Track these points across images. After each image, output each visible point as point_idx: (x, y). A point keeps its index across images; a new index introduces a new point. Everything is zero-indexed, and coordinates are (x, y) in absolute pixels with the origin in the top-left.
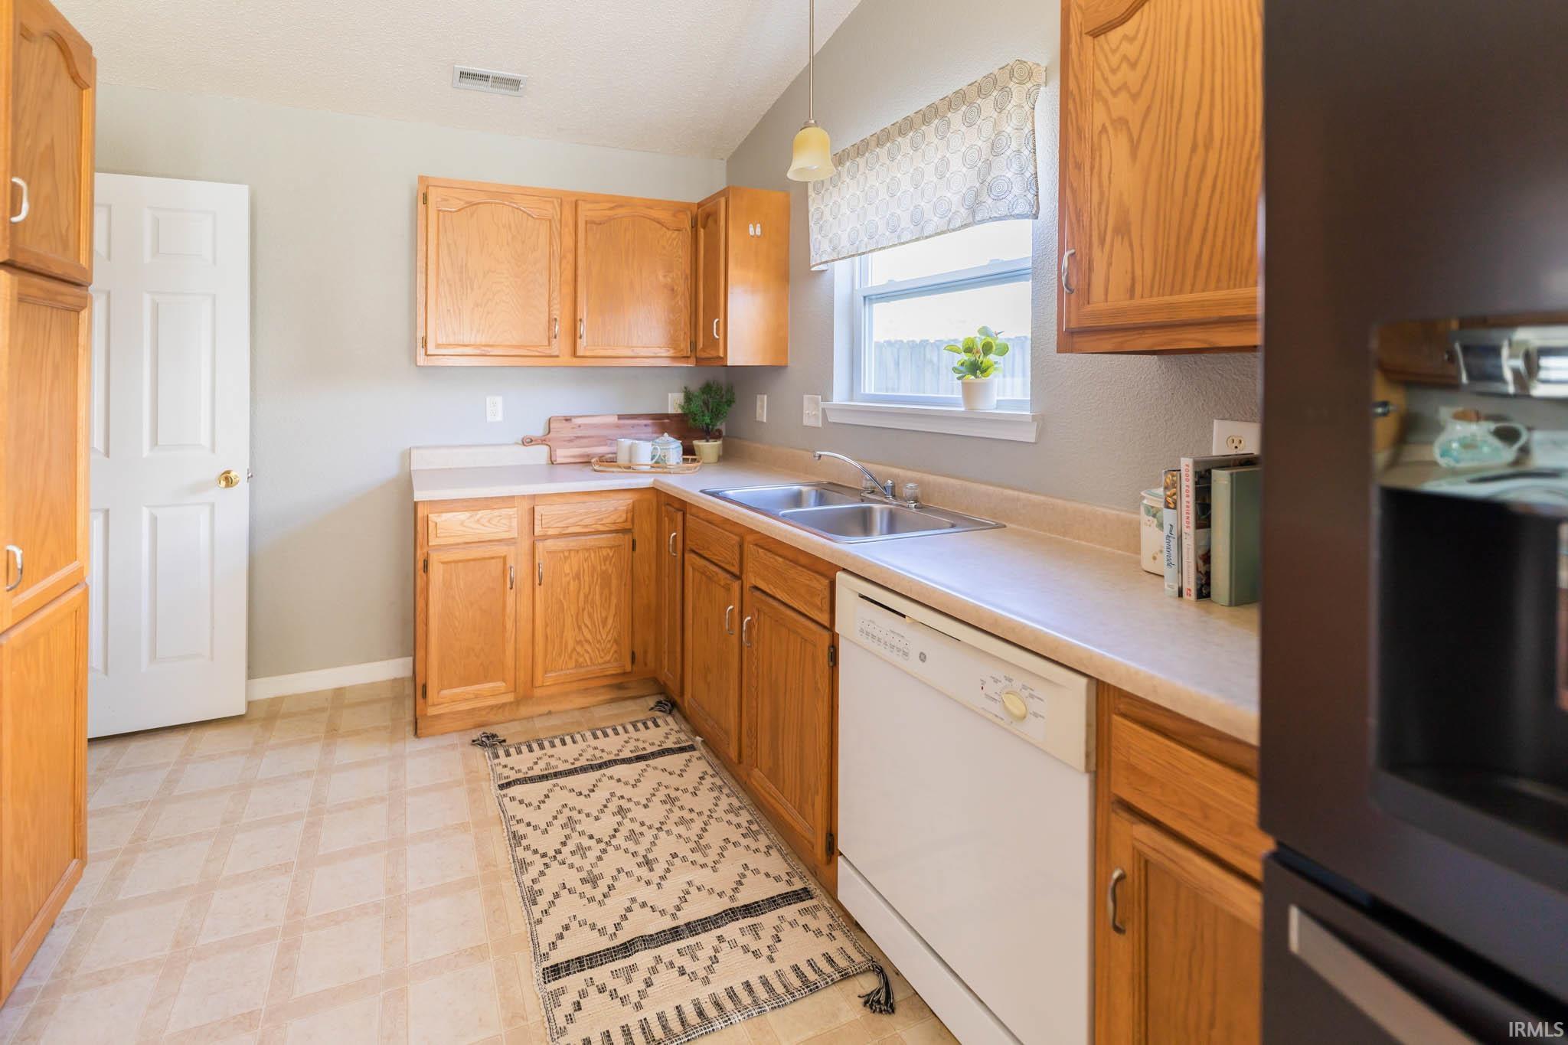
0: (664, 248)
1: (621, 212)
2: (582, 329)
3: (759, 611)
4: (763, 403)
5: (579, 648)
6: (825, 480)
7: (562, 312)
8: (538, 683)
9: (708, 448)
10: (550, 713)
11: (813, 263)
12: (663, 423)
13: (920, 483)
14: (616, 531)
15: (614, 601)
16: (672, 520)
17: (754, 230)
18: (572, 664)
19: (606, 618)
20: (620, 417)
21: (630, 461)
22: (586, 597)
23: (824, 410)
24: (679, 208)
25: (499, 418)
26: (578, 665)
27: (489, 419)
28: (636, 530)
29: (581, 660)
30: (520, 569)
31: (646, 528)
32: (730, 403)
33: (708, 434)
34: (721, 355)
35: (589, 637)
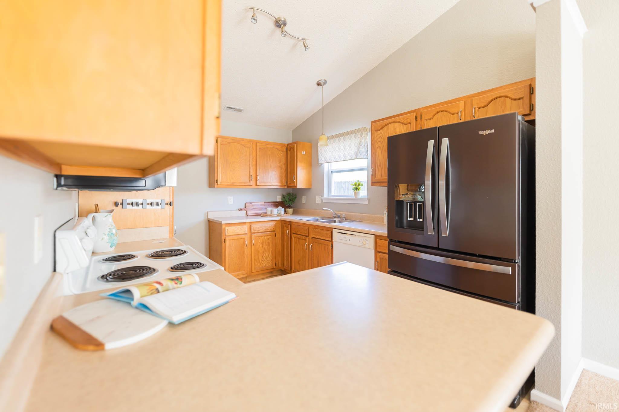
0: (279, 156)
1: (267, 146)
2: (259, 178)
3: (314, 242)
4: (304, 198)
5: (262, 262)
7: (253, 173)
8: (253, 271)
9: (290, 210)
10: (254, 280)
11: (319, 163)
12: (278, 204)
13: (345, 215)
14: (271, 231)
15: (271, 250)
16: (287, 227)
17: (304, 153)
18: (261, 266)
19: (269, 254)
20: (265, 202)
21: (271, 214)
22: (264, 248)
23: (322, 199)
24: (283, 145)
25: (232, 203)
26: (262, 267)
27: (229, 203)
28: (276, 231)
29: (263, 265)
30: (248, 241)
31: (279, 231)
32: (296, 198)
33: (290, 207)
34: (296, 185)
35: (265, 259)
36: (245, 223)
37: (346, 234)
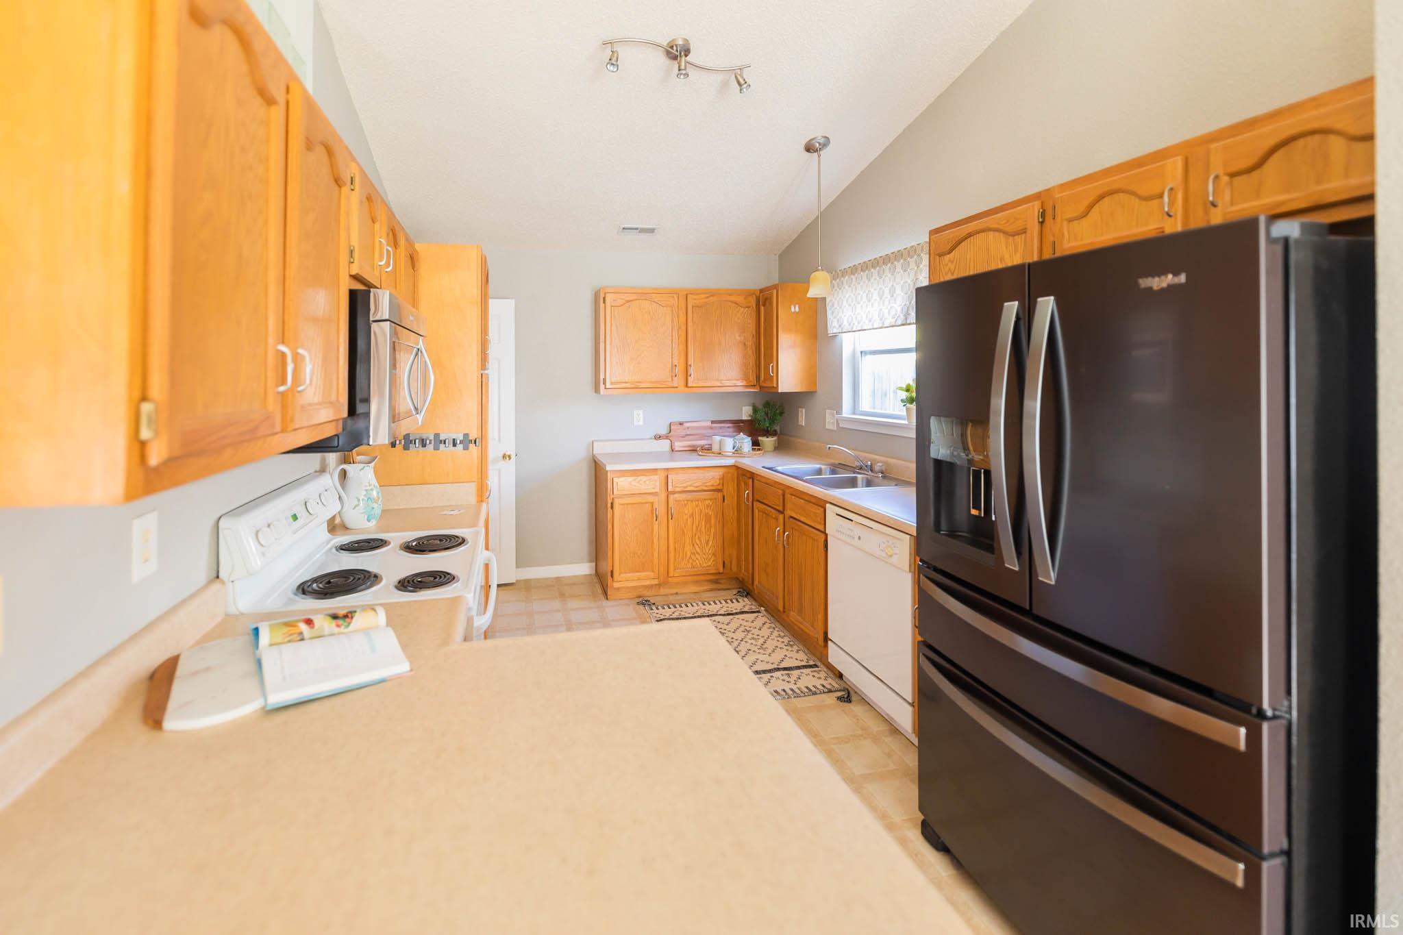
0: (738, 319)
1: (712, 299)
2: (691, 371)
3: (792, 529)
4: (802, 413)
5: (693, 556)
6: (837, 462)
7: (678, 360)
8: (671, 575)
9: (768, 441)
11: (829, 332)
12: (739, 426)
13: (885, 463)
14: (714, 490)
15: (713, 530)
16: (746, 484)
17: (795, 309)
18: (689, 565)
19: (708, 541)
20: (713, 422)
21: (720, 449)
22: (697, 527)
23: (837, 420)
24: (748, 293)
25: (641, 423)
26: (693, 567)
27: (636, 424)
28: (725, 491)
29: (694, 564)
30: (661, 511)
31: (731, 489)
32: (781, 413)
33: (767, 433)
34: (775, 385)
35: (698, 551)
36: (655, 471)
37: (852, 521)
